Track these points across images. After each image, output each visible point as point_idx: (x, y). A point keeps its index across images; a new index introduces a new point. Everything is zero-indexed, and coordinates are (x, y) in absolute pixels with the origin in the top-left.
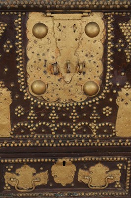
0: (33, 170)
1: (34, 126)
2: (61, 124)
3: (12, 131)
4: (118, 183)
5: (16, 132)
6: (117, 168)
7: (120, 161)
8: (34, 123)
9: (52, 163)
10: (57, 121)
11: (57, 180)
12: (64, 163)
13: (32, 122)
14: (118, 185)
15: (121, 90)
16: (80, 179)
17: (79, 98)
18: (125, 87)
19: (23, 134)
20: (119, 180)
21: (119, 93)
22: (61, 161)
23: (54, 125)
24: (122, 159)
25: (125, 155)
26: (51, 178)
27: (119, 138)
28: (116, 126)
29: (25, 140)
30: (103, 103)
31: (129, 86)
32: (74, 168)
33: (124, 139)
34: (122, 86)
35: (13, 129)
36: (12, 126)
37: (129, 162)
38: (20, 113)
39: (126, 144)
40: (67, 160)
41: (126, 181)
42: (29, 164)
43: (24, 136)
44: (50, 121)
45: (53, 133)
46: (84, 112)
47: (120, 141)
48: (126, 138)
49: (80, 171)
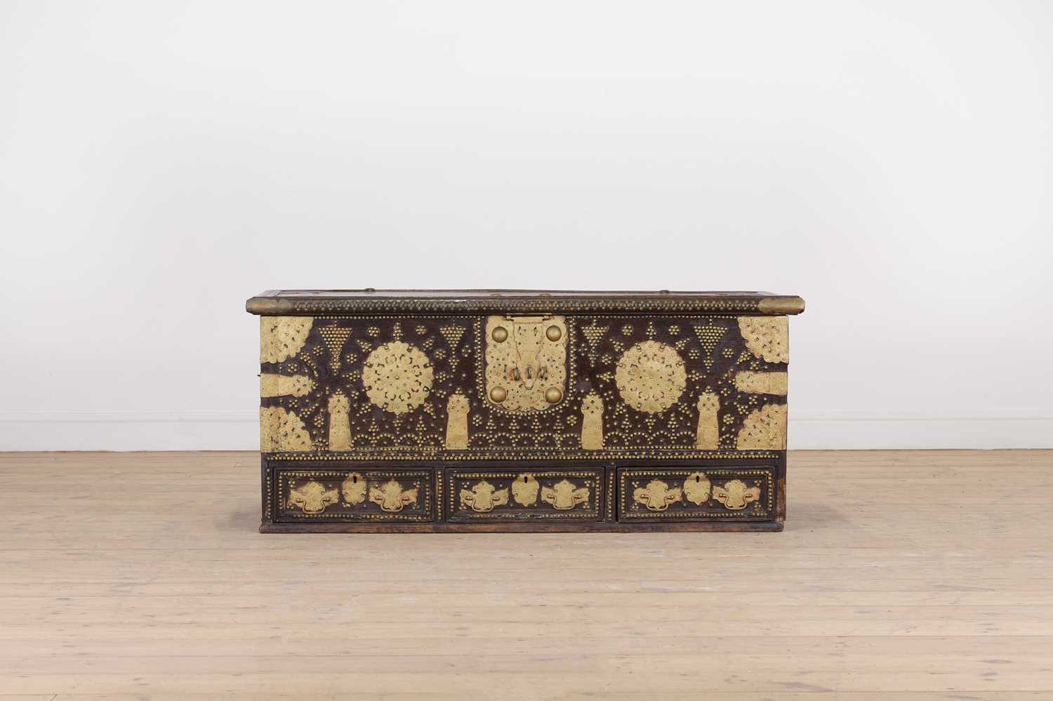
0: (492, 487)
1: (493, 437)
2: (522, 435)
3: (469, 443)
4: (586, 504)
5: (473, 443)
6: (584, 486)
7: (588, 478)
8: (493, 434)
9: (513, 479)
10: (518, 431)
11: (518, 500)
12: (526, 480)
13: (491, 432)
14: (586, 506)
15: (586, 397)
16: (543, 498)
17: (542, 406)
18: (591, 393)
19: (480, 446)
20: (587, 499)
21: (584, 400)
22: (522, 476)
23: (514, 436)
24: (590, 474)
25: (592, 471)
26: (511, 497)
27: (586, 451)
28: (582, 437)
29: (483, 453)
30: (567, 411)
31: (594, 393)
32: (536, 485)
33: (591, 452)
34: (587, 393)
35: (470, 441)
36: (469, 437)
37: (598, 478)
38: (478, 423)
39: (593, 458)
40: (529, 476)
41: (595, 501)
42: (488, 480)
43: (482, 449)
44: (510, 431)
45: (514, 445)
46: (547, 421)
47: (587, 454)
48: (593, 451)
49: (544, 488)
